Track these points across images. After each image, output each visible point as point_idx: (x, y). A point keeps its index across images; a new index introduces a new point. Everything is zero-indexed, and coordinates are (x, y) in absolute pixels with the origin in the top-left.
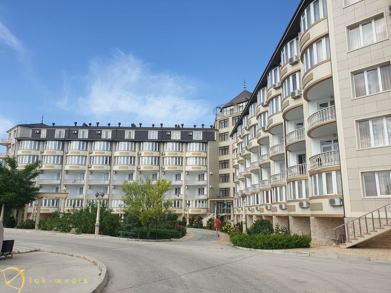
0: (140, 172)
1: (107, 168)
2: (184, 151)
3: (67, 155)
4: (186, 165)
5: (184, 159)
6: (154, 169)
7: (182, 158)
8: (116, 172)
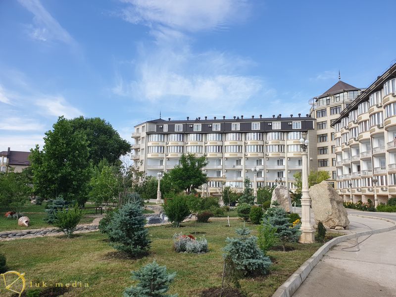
0: (247, 158)
1: (219, 155)
2: (285, 139)
3: (187, 145)
4: (288, 152)
5: (285, 147)
6: (259, 156)
7: (284, 146)
8: (227, 159)
